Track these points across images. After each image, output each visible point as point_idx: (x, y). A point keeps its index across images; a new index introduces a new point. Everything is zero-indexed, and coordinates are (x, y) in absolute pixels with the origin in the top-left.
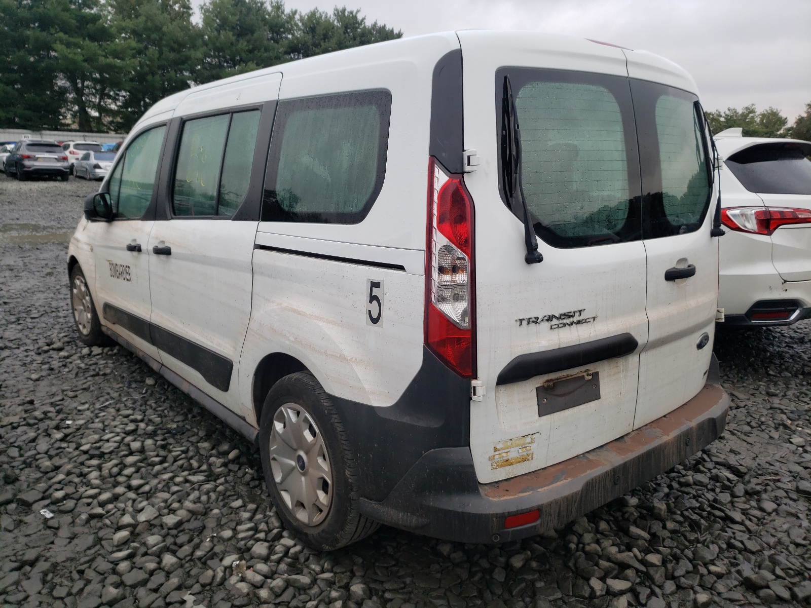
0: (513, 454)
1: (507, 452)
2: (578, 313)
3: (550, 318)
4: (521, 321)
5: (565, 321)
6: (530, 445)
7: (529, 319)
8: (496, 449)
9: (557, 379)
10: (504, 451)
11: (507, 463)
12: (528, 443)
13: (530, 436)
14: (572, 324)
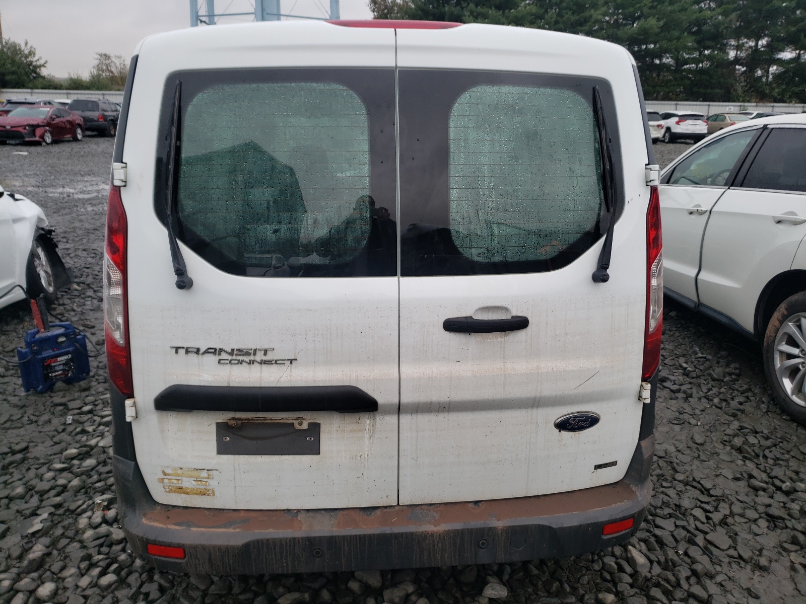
0: (188, 483)
1: (179, 480)
2: (263, 352)
3: (217, 352)
4: (177, 349)
5: (240, 358)
6: (206, 480)
7: (187, 349)
8: (165, 473)
9: (248, 419)
10: (174, 478)
11: (181, 490)
12: (204, 478)
13: (205, 471)
14: (251, 362)
